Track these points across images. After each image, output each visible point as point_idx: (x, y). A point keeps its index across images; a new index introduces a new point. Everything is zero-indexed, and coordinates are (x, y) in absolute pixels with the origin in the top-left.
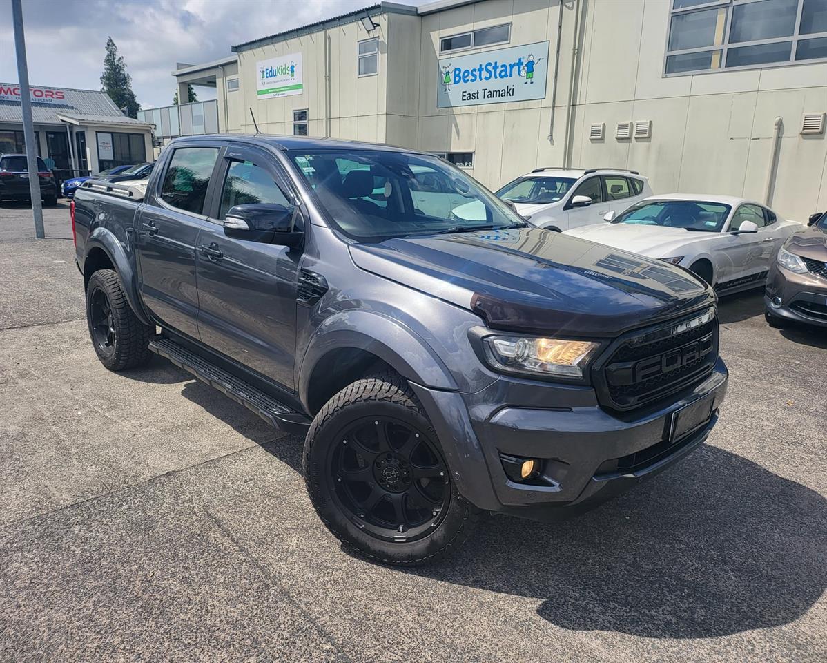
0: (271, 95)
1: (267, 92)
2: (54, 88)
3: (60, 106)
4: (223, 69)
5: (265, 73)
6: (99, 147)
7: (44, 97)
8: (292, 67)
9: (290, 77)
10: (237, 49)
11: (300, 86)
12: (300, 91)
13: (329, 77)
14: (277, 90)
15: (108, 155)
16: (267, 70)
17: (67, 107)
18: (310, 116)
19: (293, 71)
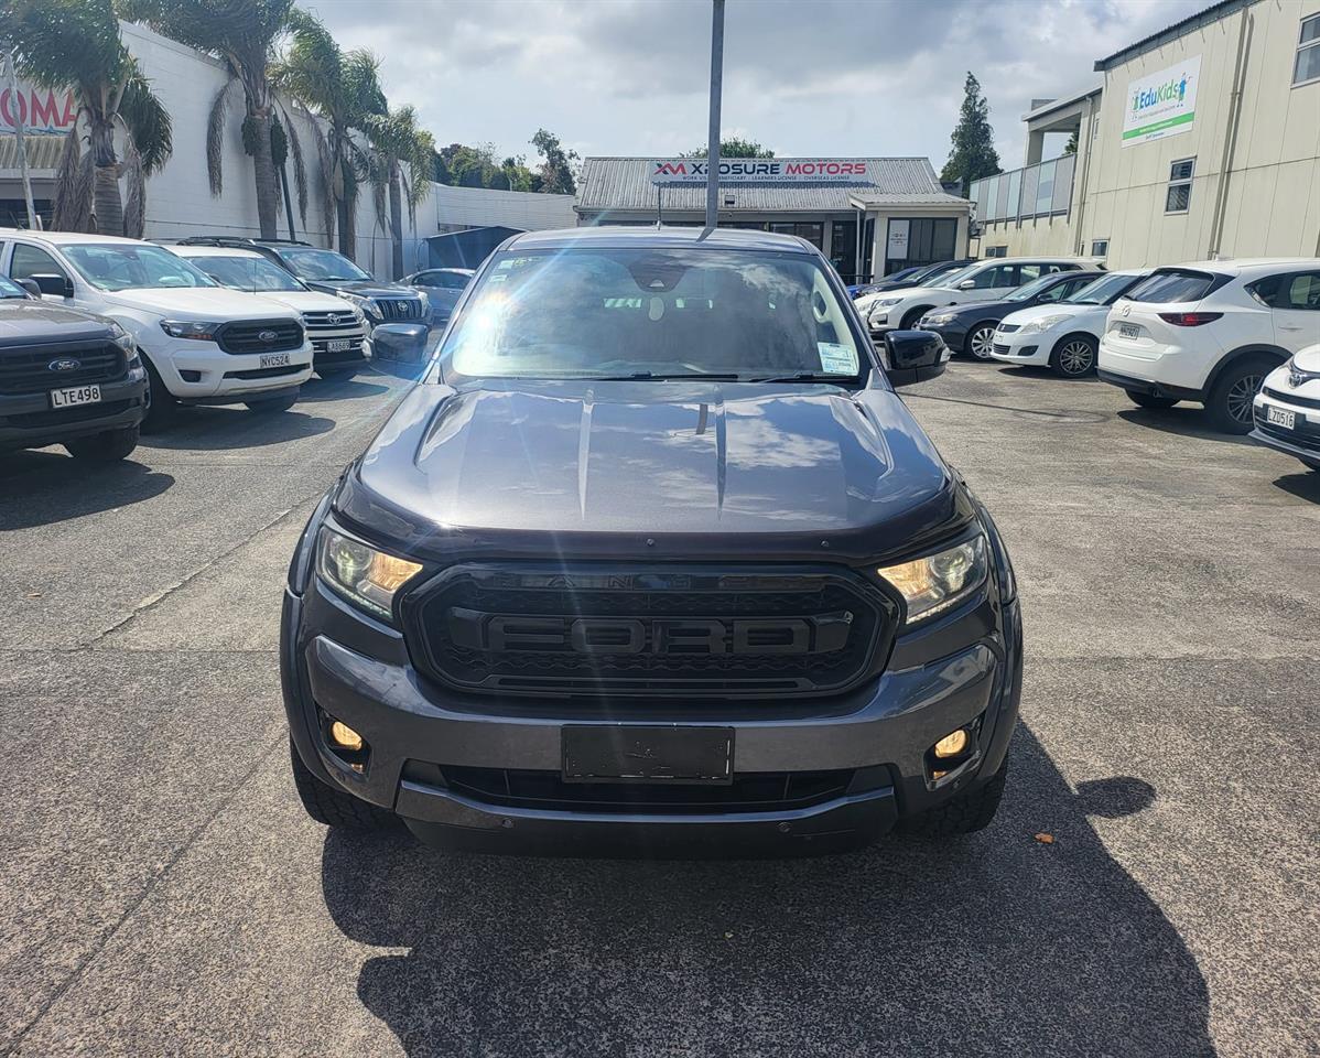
0: (1142, 138)
1: (1137, 133)
2: (853, 160)
3: (857, 185)
4: (1093, 100)
5: (1139, 100)
6: (890, 242)
7: (839, 174)
8: (1184, 83)
9: (1176, 101)
10: (1104, 65)
11: (1190, 117)
12: (1187, 126)
13: (1241, 93)
14: (1153, 128)
15: (899, 252)
16: (1143, 94)
17: (867, 185)
18: (1197, 170)
19: (1182, 92)
